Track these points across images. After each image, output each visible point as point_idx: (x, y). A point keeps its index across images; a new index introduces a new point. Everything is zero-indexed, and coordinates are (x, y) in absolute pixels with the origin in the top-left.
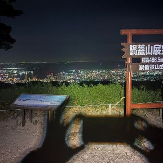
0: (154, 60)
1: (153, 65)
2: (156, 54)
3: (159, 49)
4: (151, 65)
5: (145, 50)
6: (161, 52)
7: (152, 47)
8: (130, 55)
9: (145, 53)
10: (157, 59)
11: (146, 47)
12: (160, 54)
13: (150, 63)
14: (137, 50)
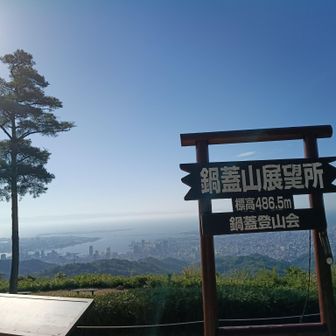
0: (267, 203)
1: (267, 218)
2: (271, 188)
3: (278, 175)
4: (261, 218)
5: (241, 179)
6: (284, 184)
7: (258, 171)
8: (203, 192)
9: (241, 186)
10: (276, 201)
11: (243, 172)
12: (281, 188)
13: (257, 212)
14: (220, 179)
